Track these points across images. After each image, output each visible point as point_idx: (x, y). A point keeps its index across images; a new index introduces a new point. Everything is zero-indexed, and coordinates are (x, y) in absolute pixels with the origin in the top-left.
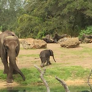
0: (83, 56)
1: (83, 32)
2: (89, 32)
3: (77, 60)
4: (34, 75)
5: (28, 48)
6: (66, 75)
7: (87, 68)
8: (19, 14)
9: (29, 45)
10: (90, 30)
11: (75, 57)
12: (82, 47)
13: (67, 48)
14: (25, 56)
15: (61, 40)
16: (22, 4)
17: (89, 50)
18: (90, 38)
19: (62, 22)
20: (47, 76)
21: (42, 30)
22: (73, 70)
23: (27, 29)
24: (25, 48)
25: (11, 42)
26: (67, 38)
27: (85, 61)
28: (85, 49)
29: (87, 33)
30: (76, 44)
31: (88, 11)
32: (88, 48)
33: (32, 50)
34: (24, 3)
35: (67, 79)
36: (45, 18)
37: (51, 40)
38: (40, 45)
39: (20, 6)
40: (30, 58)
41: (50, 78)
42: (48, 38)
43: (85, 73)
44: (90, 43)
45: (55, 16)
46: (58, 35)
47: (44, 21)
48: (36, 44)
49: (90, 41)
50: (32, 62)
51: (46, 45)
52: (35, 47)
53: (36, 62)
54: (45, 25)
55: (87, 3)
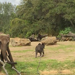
0: (59, 52)
1: (62, 32)
2: (67, 32)
3: (53, 55)
4: (18, 67)
5: (16, 46)
6: (43, 67)
7: (61, 61)
8: (11, 18)
9: (17, 43)
10: (68, 30)
11: (52, 52)
12: (59, 44)
13: (47, 45)
14: (13, 52)
15: (43, 39)
16: (14, 9)
17: (64, 46)
18: (66, 37)
19: (45, 24)
20: (28, 68)
21: (30, 31)
22: (49, 62)
23: (18, 30)
24: (14, 45)
25: (3, 38)
26: (48, 37)
27: (60, 55)
28: (61, 46)
29: (65, 33)
30: (54, 42)
31: (66, 15)
32: (63, 45)
33: (19, 47)
34: (16, 9)
35: (44, 70)
36: (32, 21)
37: (36, 39)
38: (25, 43)
39: (13, 11)
40: (17, 53)
41: (30, 69)
42: (33, 38)
43: (58, 65)
44: (66, 41)
45: (40, 20)
46: (41, 35)
47: (32, 24)
48: (22, 42)
49: (66, 40)
50: (17, 56)
51: (30, 43)
52: (21, 45)
53: (21, 56)
54: (33, 27)
55: (65, 8)
